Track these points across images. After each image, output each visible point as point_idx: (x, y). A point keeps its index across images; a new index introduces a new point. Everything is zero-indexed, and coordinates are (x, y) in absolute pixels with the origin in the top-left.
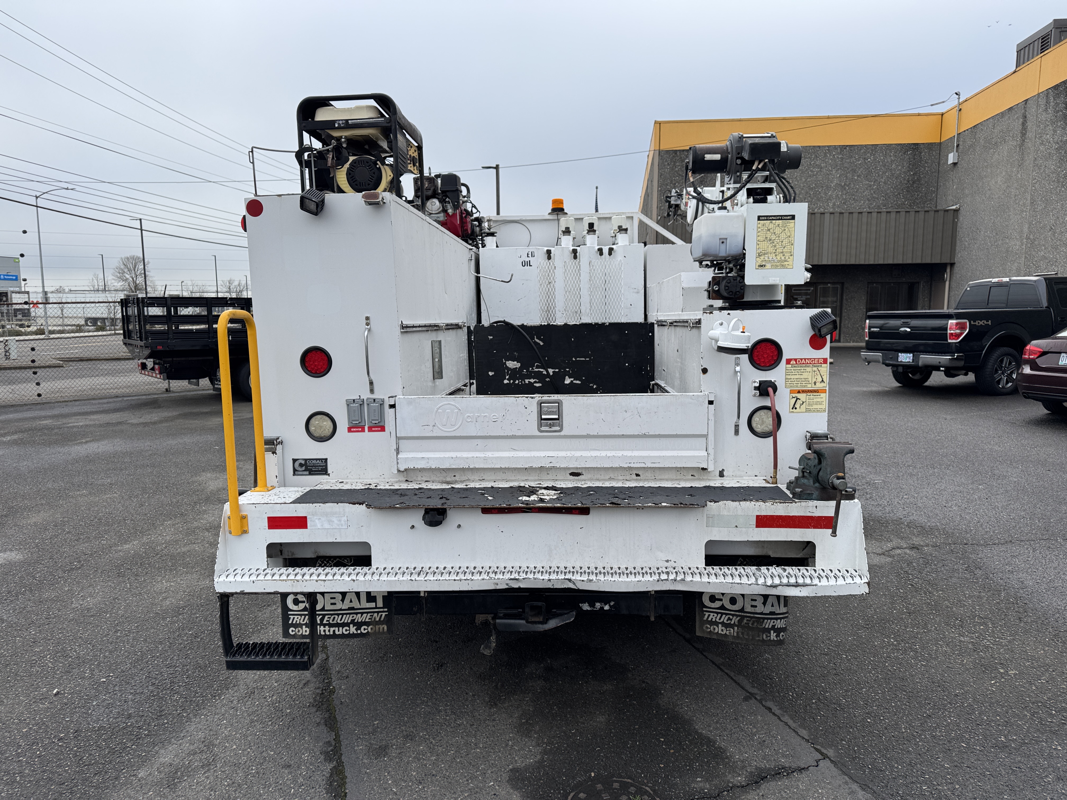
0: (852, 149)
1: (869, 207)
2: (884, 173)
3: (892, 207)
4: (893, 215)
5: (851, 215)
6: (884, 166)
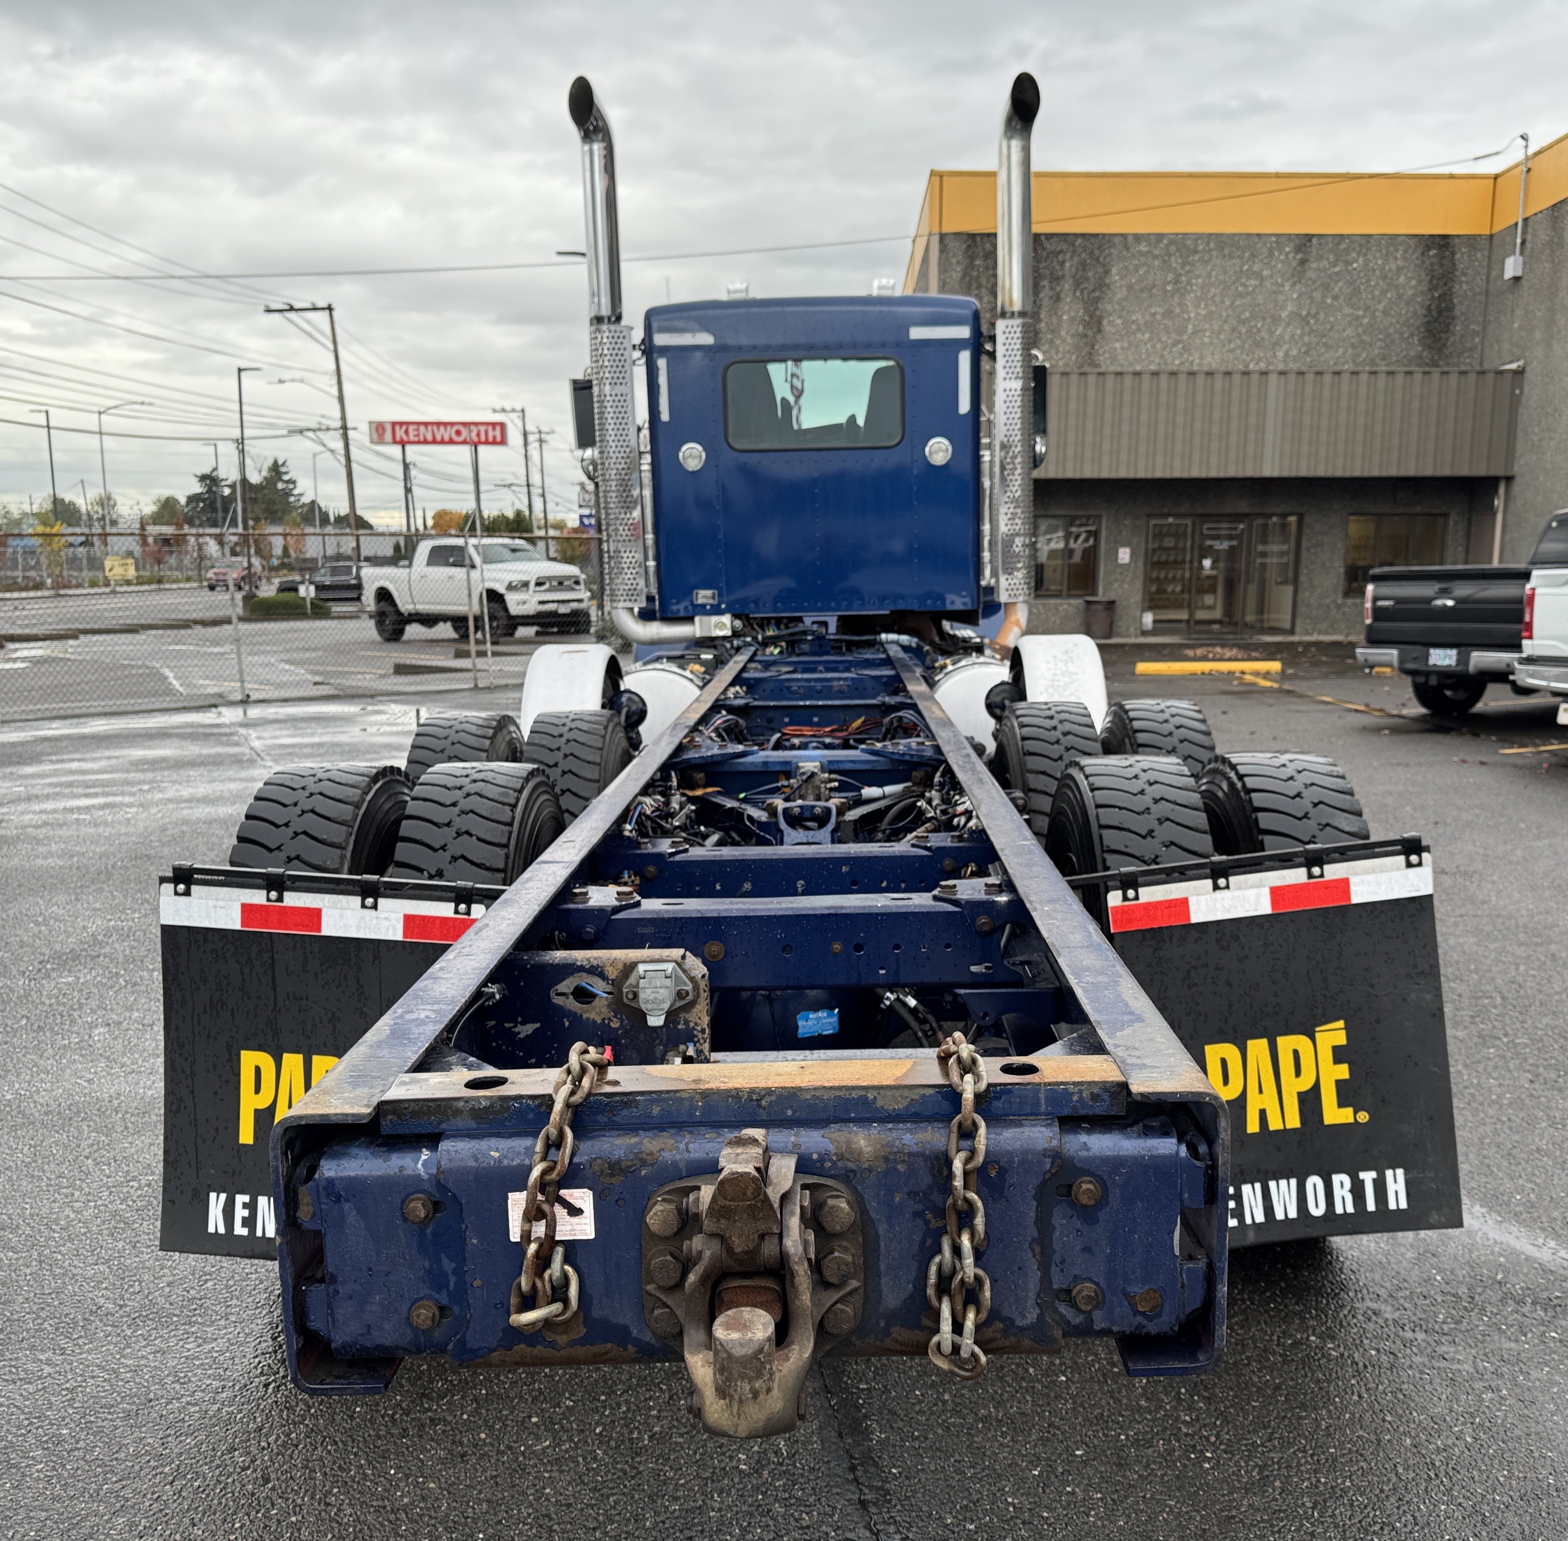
0: (1323, 241)
1: (1354, 361)
2: (1384, 292)
3: (1397, 361)
4: (1400, 379)
5: (1319, 376)
6: (1384, 278)
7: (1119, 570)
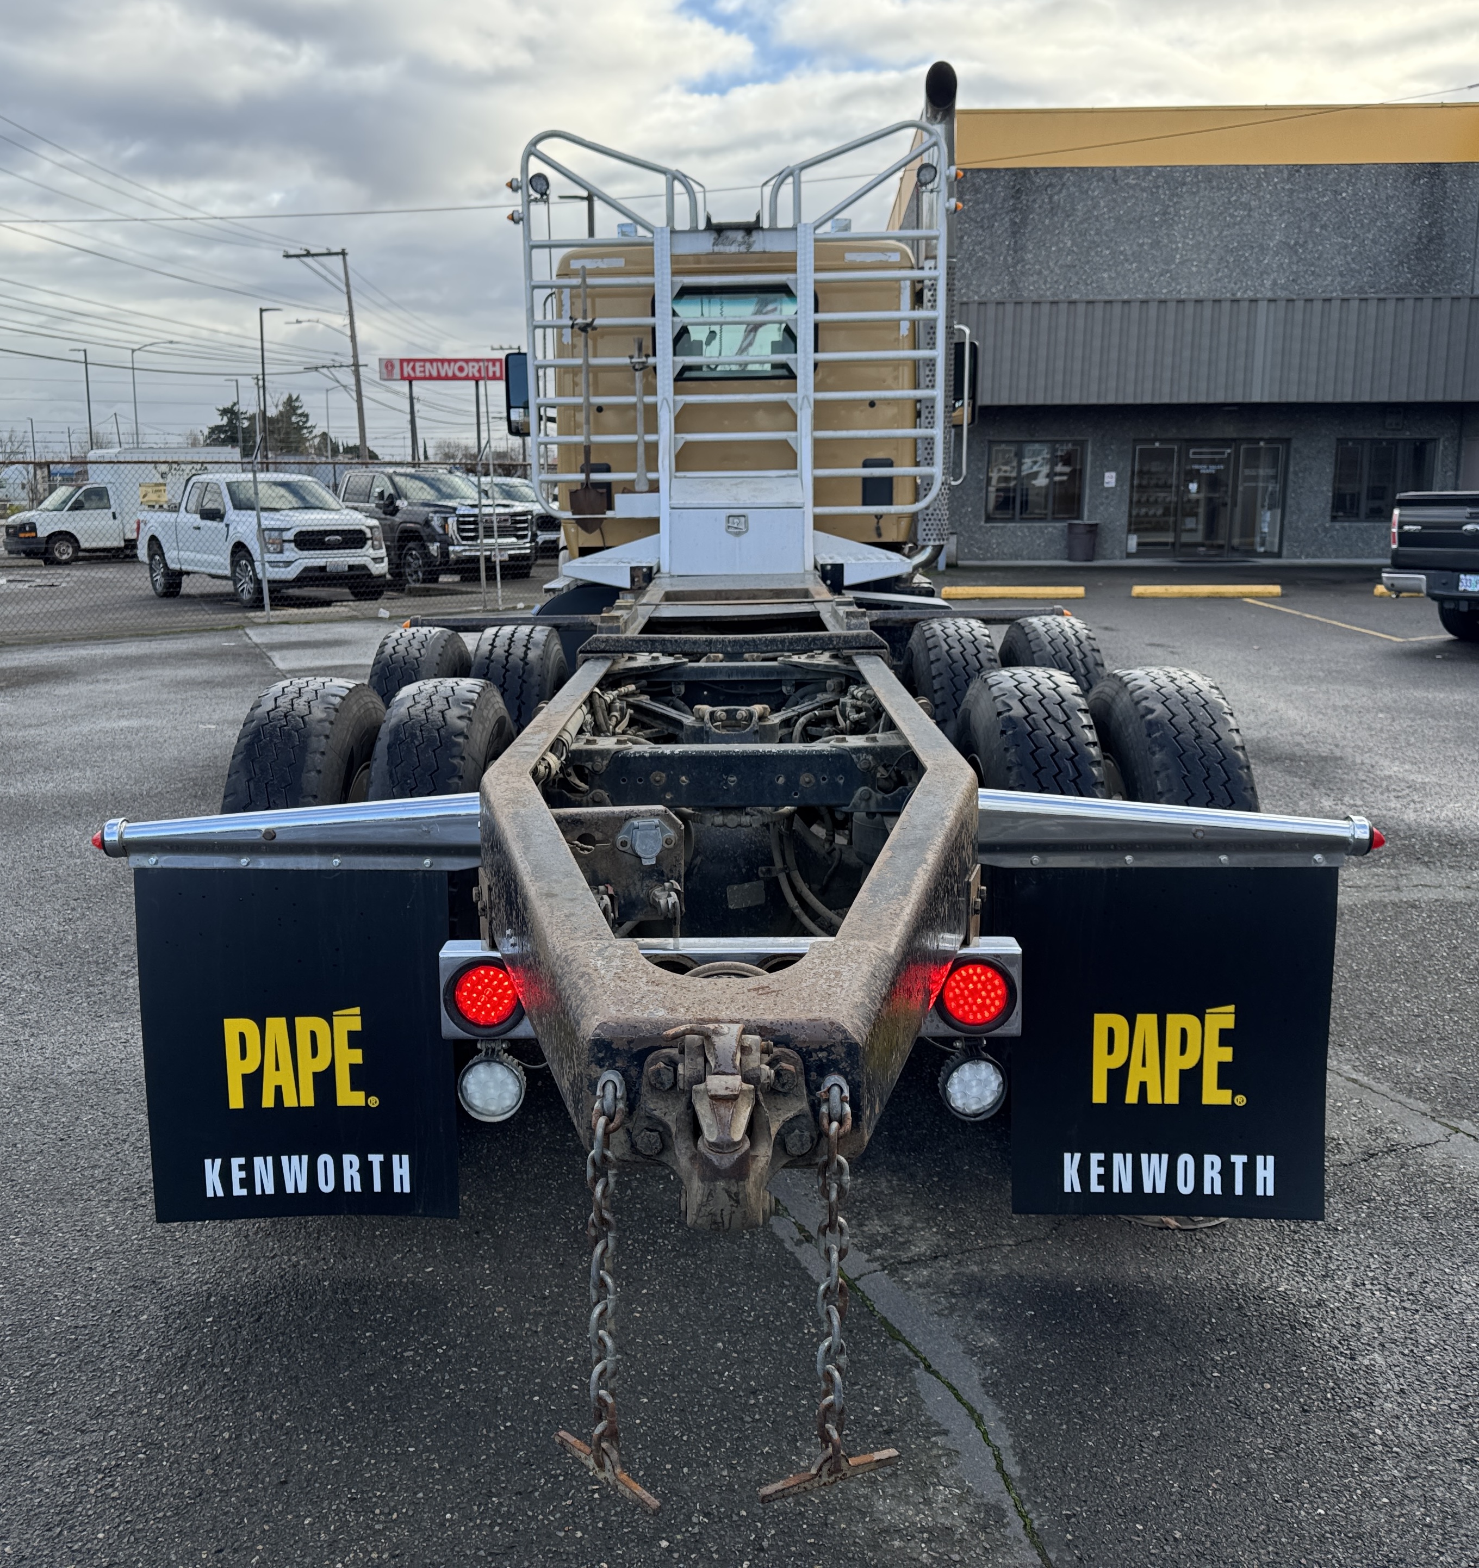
0: (1311, 171)
1: (1343, 290)
2: (1373, 221)
3: (1387, 288)
4: (1390, 306)
5: (1309, 304)
6: (1374, 207)
7: (1105, 494)
